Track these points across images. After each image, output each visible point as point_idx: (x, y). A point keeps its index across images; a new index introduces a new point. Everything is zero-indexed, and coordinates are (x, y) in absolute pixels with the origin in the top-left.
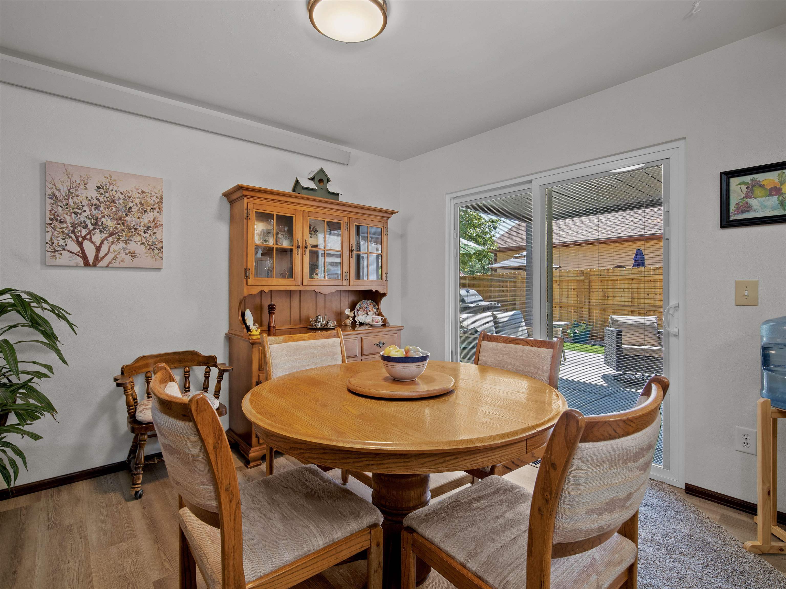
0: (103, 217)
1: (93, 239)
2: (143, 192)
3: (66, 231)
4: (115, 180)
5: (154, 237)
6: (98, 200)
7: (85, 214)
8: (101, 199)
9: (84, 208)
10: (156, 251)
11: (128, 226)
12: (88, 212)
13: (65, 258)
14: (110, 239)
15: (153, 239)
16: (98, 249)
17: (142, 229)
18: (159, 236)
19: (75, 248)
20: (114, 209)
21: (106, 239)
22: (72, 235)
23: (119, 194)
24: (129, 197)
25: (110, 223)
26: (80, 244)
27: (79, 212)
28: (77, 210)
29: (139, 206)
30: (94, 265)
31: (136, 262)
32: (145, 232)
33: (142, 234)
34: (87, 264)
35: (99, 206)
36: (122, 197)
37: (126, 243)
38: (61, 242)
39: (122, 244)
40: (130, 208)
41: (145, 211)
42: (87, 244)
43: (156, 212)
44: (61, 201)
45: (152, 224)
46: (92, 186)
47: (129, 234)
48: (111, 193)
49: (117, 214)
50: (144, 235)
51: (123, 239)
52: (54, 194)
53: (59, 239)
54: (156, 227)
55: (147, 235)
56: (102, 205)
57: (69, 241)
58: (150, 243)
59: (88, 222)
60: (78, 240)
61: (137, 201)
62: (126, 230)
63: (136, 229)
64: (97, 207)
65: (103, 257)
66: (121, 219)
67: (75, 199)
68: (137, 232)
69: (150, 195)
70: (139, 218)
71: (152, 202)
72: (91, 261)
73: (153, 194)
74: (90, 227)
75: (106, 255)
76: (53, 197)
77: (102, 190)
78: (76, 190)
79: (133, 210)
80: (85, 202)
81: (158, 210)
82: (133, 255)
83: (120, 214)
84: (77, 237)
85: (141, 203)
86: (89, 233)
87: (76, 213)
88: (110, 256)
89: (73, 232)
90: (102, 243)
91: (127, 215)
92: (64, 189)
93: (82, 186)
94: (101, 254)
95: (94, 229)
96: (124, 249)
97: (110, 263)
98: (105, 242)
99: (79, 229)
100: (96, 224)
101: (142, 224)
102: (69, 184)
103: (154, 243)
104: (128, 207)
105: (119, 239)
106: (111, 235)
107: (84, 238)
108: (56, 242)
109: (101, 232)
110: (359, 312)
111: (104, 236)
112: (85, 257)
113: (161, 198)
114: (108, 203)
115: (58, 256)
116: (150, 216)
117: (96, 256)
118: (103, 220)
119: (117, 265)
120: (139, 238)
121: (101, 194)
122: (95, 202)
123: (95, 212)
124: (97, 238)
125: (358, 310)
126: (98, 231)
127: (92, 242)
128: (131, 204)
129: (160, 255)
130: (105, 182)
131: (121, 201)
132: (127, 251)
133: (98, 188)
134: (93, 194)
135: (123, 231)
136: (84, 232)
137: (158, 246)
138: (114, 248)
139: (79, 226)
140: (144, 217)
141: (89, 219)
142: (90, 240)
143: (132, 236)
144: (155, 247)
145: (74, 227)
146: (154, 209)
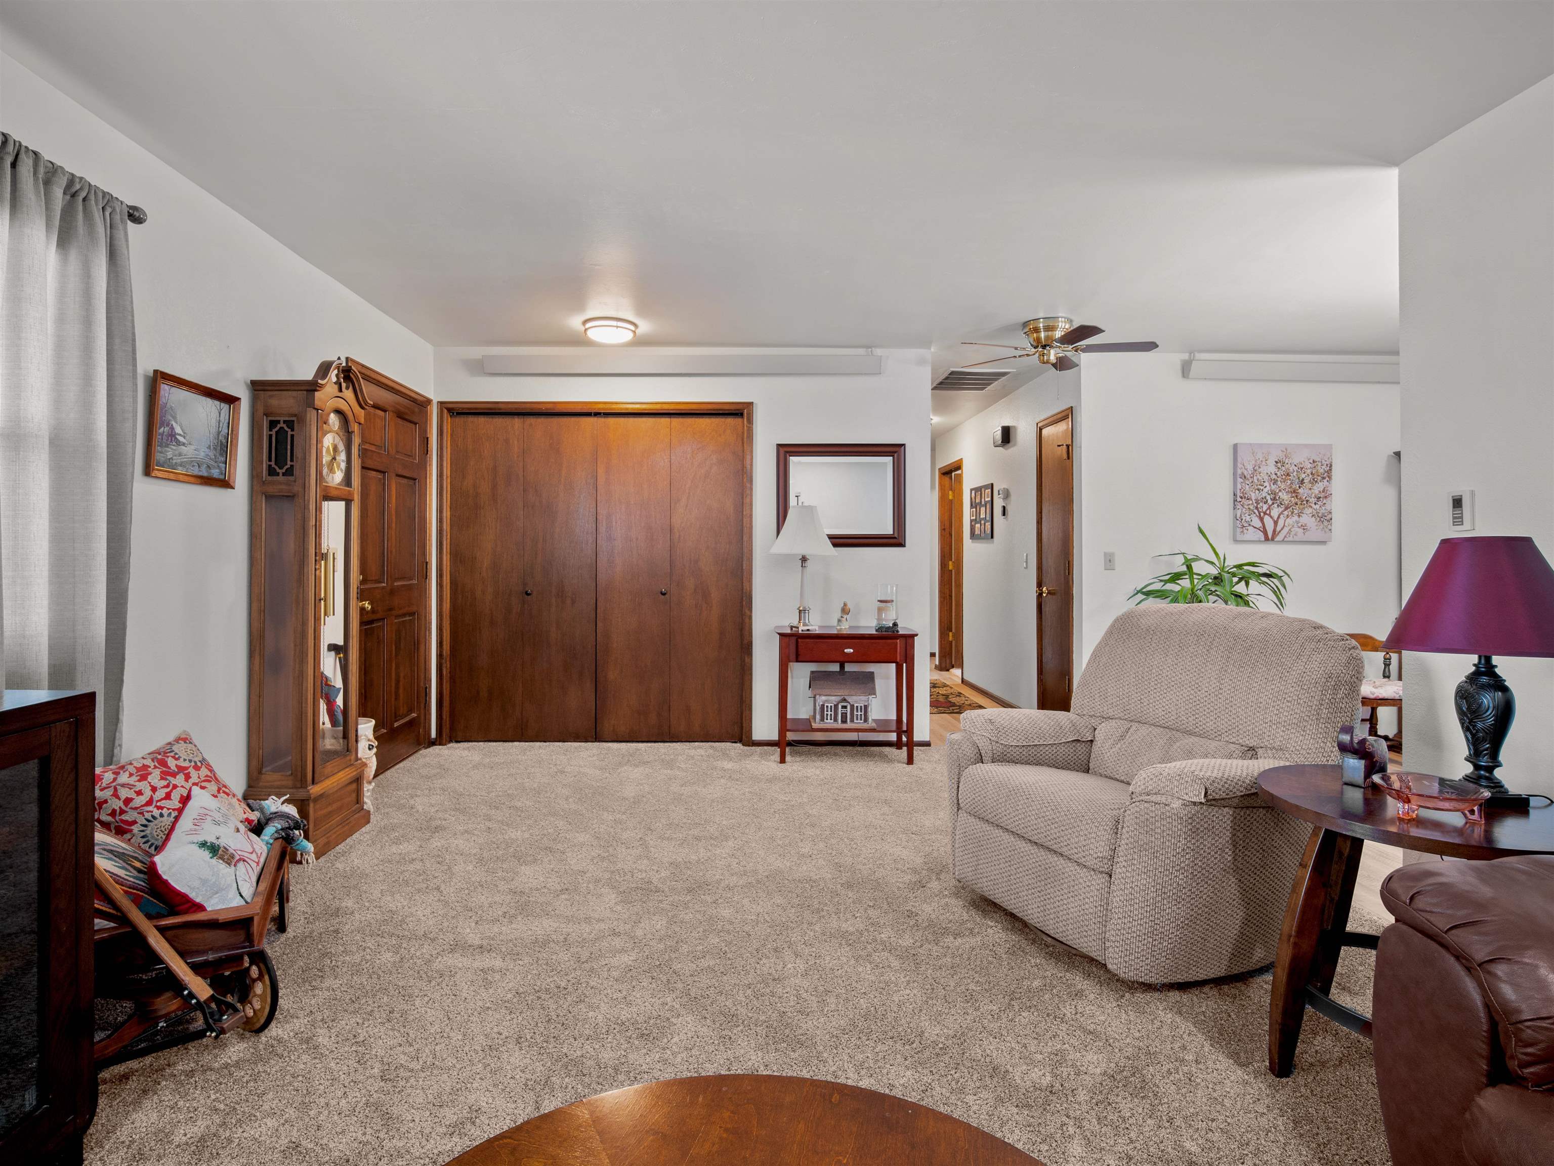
0: (1280, 491)
1: (1272, 514)
2: (1314, 461)
3: (1251, 507)
4: (1290, 453)
5: (1323, 508)
6: (1276, 474)
7: (1266, 490)
8: (1279, 474)
9: (1265, 484)
10: (1326, 523)
11: (1301, 498)
12: (1268, 488)
13: (1250, 533)
14: (1286, 513)
15: (1323, 511)
16: (1276, 523)
17: (1313, 500)
18: (1328, 507)
19: (1258, 523)
20: (1289, 482)
21: (1282, 513)
22: (1256, 511)
23: (1293, 466)
24: (1302, 468)
25: (1285, 496)
26: (1262, 520)
27: (1262, 488)
28: (1260, 487)
29: (1311, 476)
30: (1273, 539)
31: (1308, 535)
32: (1315, 504)
33: (1313, 505)
34: (1267, 539)
35: (1277, 481)
36: (1296, 468)
37: (1299, 516)
38: (1248, 518)
39: (1296, 518)
40: (1303, 480)
41: (1316, 482)
42: (1267, 519)
43: (1325, 481)
44: (1248, 479)
45: (1322, 495)
46: (1271, 462)
47: (1301, 507)
48: (1287, 466)
49: (1291, 487)
50: (1315, 507)
51: (1296, 512)
52: (1243, 474)
53: (1246, 515)
54: (1326, 497)
55: (1317, 507)
56: (1279, 479)
57: (1253, 516)
58: (1320, 515)
59: (1268, 498)
60: (1260, 515)
61: (1309, 471)
62: (1299, 503)
63: (1307, 501)
64: (1275, 482)
65: (1280, 531)
66: (1294, 492)
67: (1258, 476)
68: (1309, 504)
69: (1320, 464)
70: (1310, 489)
71: (1322, 470)
72: (1270, 536)
73: (1324, 462)
74: (1270, 502)
75: (1282, 529)
77: (1279, 464)
78: (1259, 467)
79: (1305, 481)
80: (1266, 478)
81: (1327, 478)
82: (1304, 528)
83: (1294, 487)
84: (1259, 513)
85: (1312, 473)
86: (1269, 508)
87: (1259, 490)
88: (1286, 530)
89: (1257, 508)
90: (1279, 517)
91: (1300, 487)
92: (1250, 467)
93: (1264, 463)
94: (1278, 529)
95: (1273, 504)
96: (1298, 522)
97: (1285, 537)
98: (1282, 516)
99: (1261, 504)
100: (1274, 499)
101: (1313, 495)
102: (1254, 462)
103: (1324, 516)
104: (1301, 479)
105: (1293, 513)
106: (1286, 509)
107: (1265, 513)
108: (1244, 518)
109: (1278, 506)
111: (1281, 510)
112: (1265, 532)
113: (1331, 466)
114: (1284, 477)
115: (1245, 531)
116: (1320, 486)
117: (1274, 531)
118: (1280, 494)
119: (1290, 539)
120: (1310, 510)
121: (1279, 468)
122: (1274, 477)
123: (1273, 487)
124: (1275, 512)
126: (1276, 505)
127: (1271, 517)
128: (1303, 476)
129: (1329, 527)
130: (1281, 456)
131: (1295, 474)
132: (1300, 525)
133: (1276, 462)
134: (1272, 469)
135: (1297, 504)
136: (1265, 507)
137: (1328, 518)
138: (1288, 522)
139: (1262, 501)
140: (1315, 487)
141: (1269, 494)
142: (1269, 515)
143: (1304, 508)
144: (1325, 519)
145: (1257, 503)
146: (1324, 478)
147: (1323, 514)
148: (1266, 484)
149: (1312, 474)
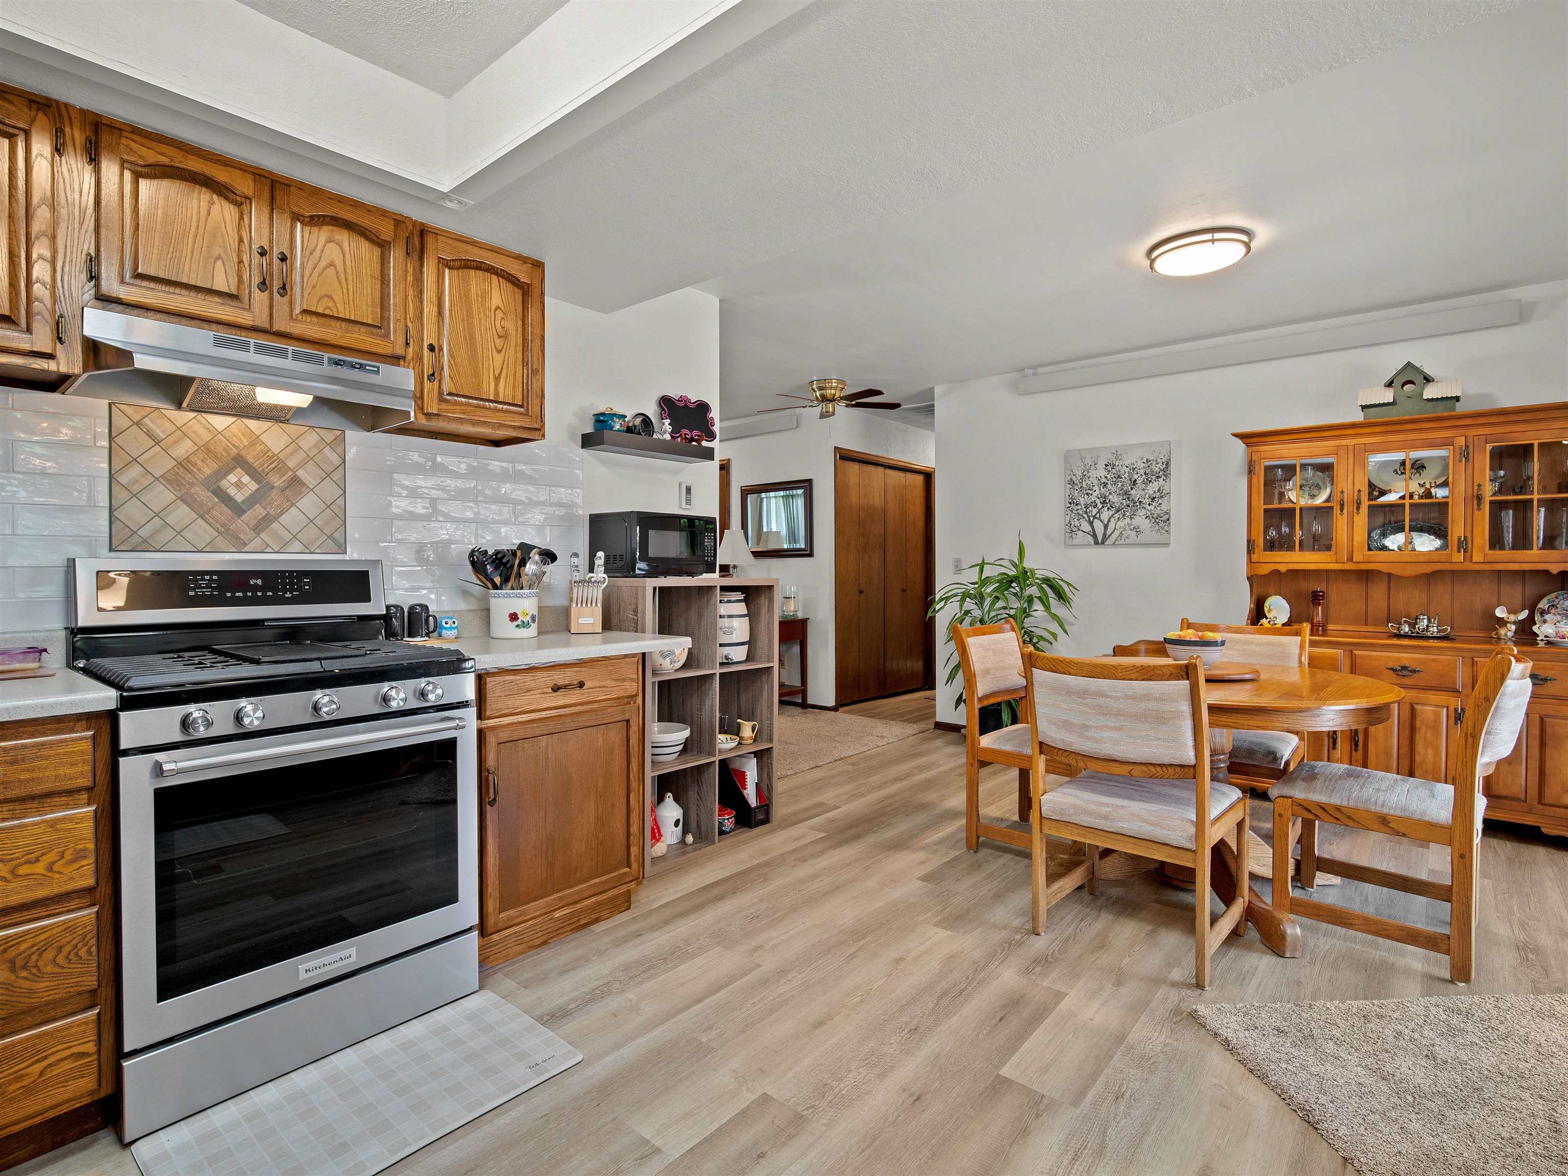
0: (1110, 494)
1: (1102, 518)
2: (1147, 461)
3: (1080, 512)
4: (1121, 455)
5: (1159, 508)
6: (1106, 477)
7: (1096, 494)
8: (1109, 477)
10: (1162, 524)
11: (1133, 500)
12: (1098, 492)
13: (1080, 538)
14: (1117, 516)
15: (1158, 511)
16: (1106, 527)
17: (1147, 501)
18: (1164, 507)
19: (1087, 528)
20: (1120, 484)
21: (1112, 516)
22: (1085, 516)
23: (1125, 467)
24: (1134, 469)
25: (1114, 498)
26: (1091, 523)
27: (1091, 492)
28: (1089, 491)
29: (1144, 476)
30: (1103, 543)
31: (1142, 538)
32: (1149, 504)
33: (1147, 507)
34: (1096, 543)
36: (1127, 470)
37: (1131, 518)
38: (1077, 523)
39: (1128, 520)
40: (1135, 480)
41: (1150, 482)
42: (1097, 523)
43: (1161, 480)
44: (1077, 485)
45: (1157, 495)
46: (1101, 466)
47: (1134, 509)
48: (1118, 468)
49: (1122, 489)
50: (1149, 508)
51: (1128, 514)
52: (1071, 479)
53: (1075, 520)
54: (1161, 497)
55: (1152, 507)
57: (1083, 521)
58: (1155, 516)
59: (1098, 502)
60: (1089, 519)
61: (1142, 472)
62: (1131, 504)
63: (1140, 502)
64: (1105, 485)
65: (1110, 535)
66: (1126, 494)
67: (1087, 481)
68: (1142, 505)
69: (1155, 463)
70: (1144, 490)
71: (1157, 469)
72: (1100, 539)
73: (1159, 460)
74: (1100, 506)
75: (1112, 533)
76: (1072, 482)
77: (1109, 467)
78: (1088, 472)
79: (1138, 482)
80: (1096, 482)
81: (1163, 477)
82: (1137, 530)
83: (1125, 488)
84: (1089, 517)
86: (1098, 512)
87: (1088, 494)
88: (1117, 533)
89: (1086, 512)
90: (1109, 521)
91: (1132, 488)
92: (1079, 473)
93: (1093, 468)
94: (1109, 532)
95: (1103, 507)
96: (1130, 525)
97: (1116, 540)
98: (1112, 519)
99: (1090, 508)
100: (1104, 502)
101: (1147, 496)
102: (1082, 467)
103: (1159, 516)
104: (1133, 480)
105: (1124, 515)
106: (1117, 511)
107: (1095, 517)
108: (1073, 523)
109: (1108, 509)
110: (1547, 617)
111: (1111, 513)
112: (1095, 536)
113: (1168, 463)
114: (1114, 479)
115: (1075, 536)
116: (1155, 486)
117: (1105, 534)
118: (1110, 497)
119: (1122, 542)
120: (1144, 512)
121: (1109, 471)
122: (1104, 480)
123: (1103, 490)
124: (1105, 515)
125: (1543, 613)
126: (1106, 509)
127: (1101, 521)
128: (1136, 477)
129: (1166, 528)
130: (1111, 458)
131: (1126, 475)
132: (1132, 527)
133: (1106, 465)
134: (1102, 473)
135: (1129, 506)
136: (1095, 511)
137: (1164, 518)
138: (1119, 525)
139: (1091, 506)
140: (1149, 488)
141: (1098, 498)
142: (1099, 519)
143: (1137, 510)
144: (1162, 521)
145: (1086, 507)
146: (1158, 477)
147: (1158, 515)
148: (1096, 488)
149: (1145, 474)
